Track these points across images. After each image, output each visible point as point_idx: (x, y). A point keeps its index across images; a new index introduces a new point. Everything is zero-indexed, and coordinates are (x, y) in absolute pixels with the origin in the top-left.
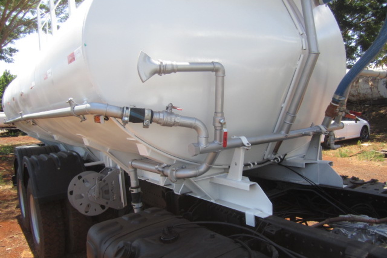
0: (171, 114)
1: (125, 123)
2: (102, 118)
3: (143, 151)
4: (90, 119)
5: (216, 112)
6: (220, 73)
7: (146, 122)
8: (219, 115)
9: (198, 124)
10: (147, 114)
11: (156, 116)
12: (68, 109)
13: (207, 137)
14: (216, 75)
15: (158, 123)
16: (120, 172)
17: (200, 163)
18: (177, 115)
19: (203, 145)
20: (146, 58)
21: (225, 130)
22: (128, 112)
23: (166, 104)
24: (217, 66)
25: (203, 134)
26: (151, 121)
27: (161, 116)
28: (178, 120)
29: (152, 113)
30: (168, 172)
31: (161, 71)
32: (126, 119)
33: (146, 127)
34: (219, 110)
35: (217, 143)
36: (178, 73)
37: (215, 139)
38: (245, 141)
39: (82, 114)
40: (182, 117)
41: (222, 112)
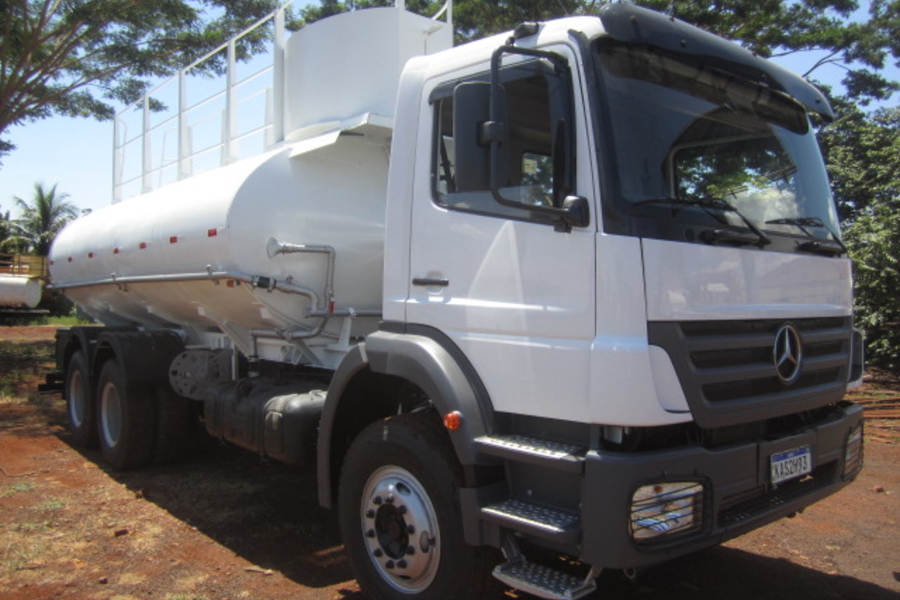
0: (290, 283)
1: (254, 287)
2: (235, 283)
3: (265, 314)
4: (223, 283)
5: (327, 285)
6: (331, 255)
7: (270, 288)
8: (329, 287)
9: (311, 293)
10: (272, 282)
11: (278, 285)
12: (206, 274)
13: (318, 304)
14: (328, 256)
15: (279, 289)
16: (234, 352)
17: (311, 328)
18: (295, 285)
19: (314, 310)
20: (274, 241)
21: (332, 300)
22: (257, 280)
23: (287, 275)
24: (329, 250)
25: (315, 300)
26: (274, 287)
27: (282, 284)
28: (296, 288)
29: (275, 281)
30: (285, 334)
31: (285, 250)
32: (255, 284)
33: (270, 291)
34: (329, 283)
35: (326, 311)
36: (298, 253)
37: (325, 307)
38: (352, 311)
39: (216, 280)
40: (299, 287)
41: (332, 286)
